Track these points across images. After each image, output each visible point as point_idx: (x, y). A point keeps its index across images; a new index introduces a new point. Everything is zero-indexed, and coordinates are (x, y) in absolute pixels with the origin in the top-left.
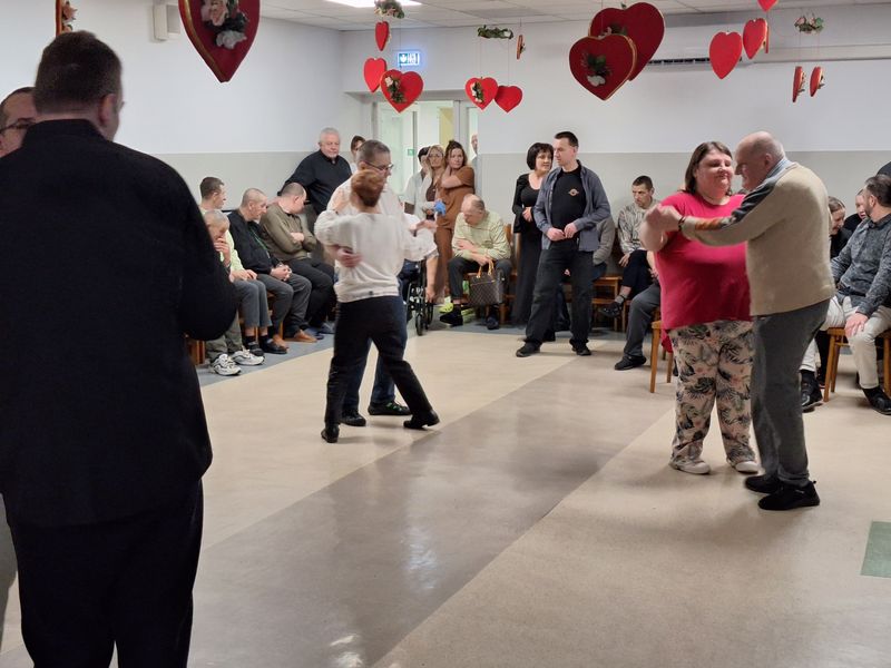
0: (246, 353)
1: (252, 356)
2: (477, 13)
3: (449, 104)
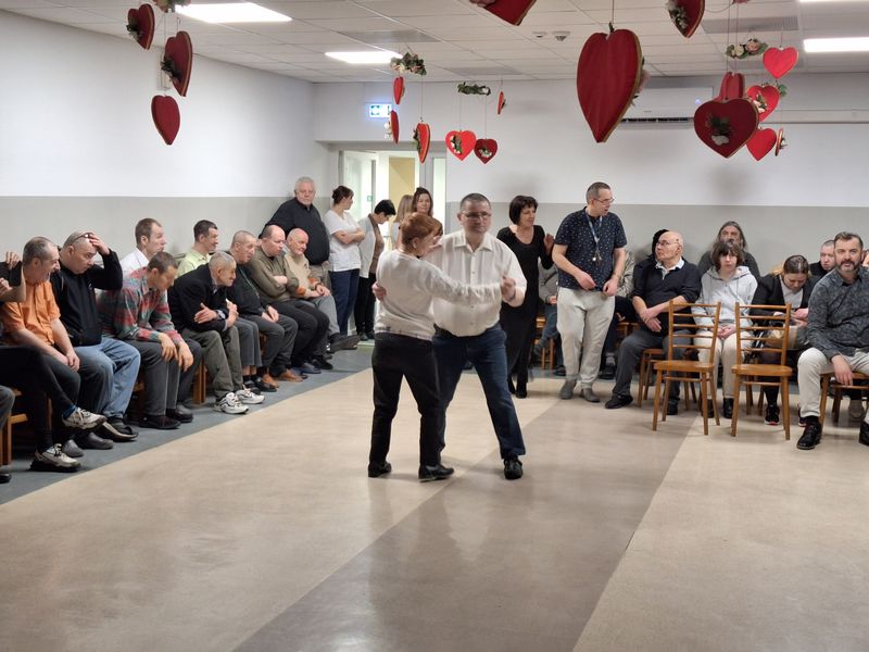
0: (247, 392)
1: (253, 395)
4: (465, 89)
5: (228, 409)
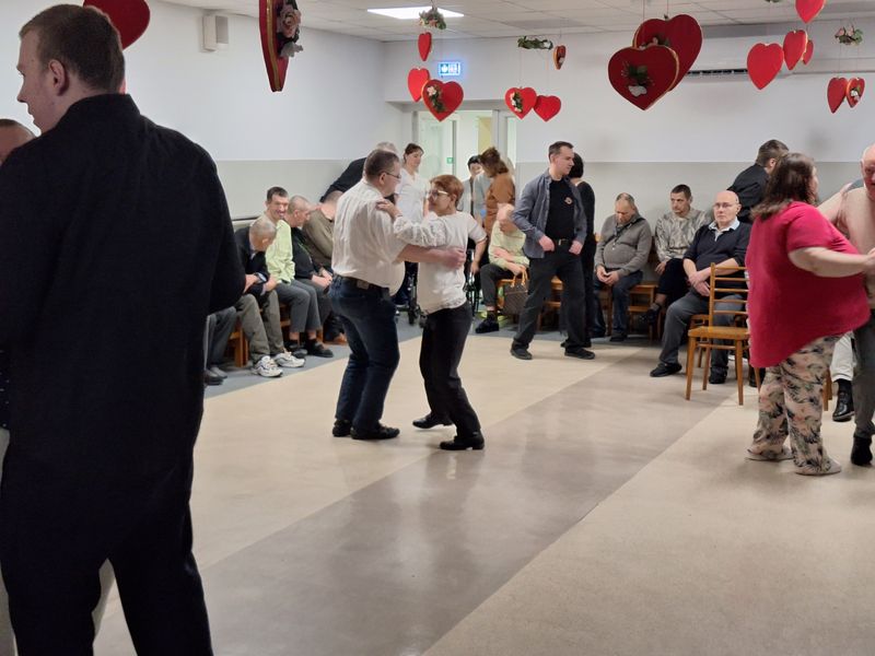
2: (517, 24)
3: (489, 113)
4: (524, 44)
5: (263, 372)
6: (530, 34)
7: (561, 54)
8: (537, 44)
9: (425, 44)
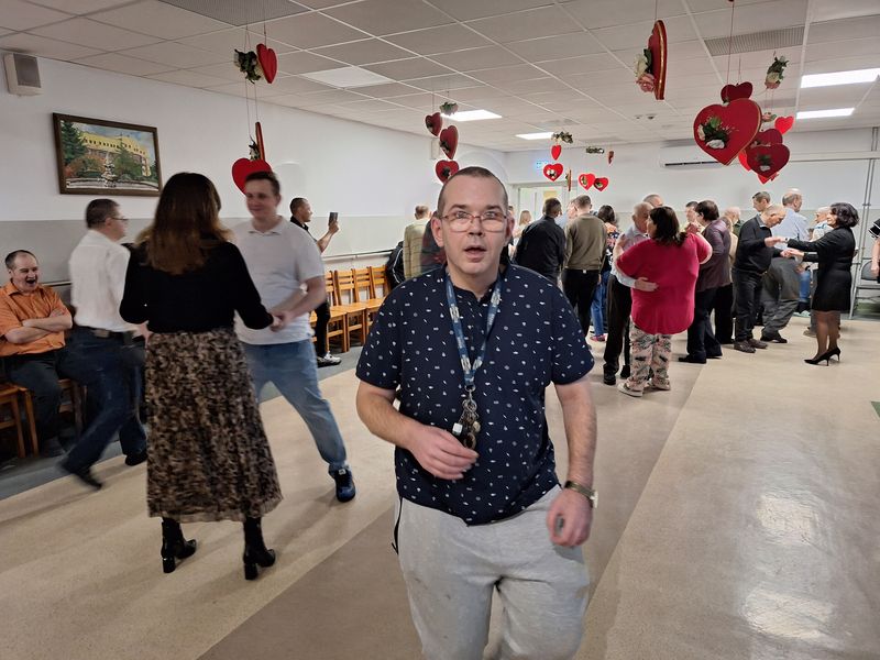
2: (586, 141)
4: (589, 151)
6: (592, 147)
7: (611, 155)
8: (596, 151)
9: (556, 151)
